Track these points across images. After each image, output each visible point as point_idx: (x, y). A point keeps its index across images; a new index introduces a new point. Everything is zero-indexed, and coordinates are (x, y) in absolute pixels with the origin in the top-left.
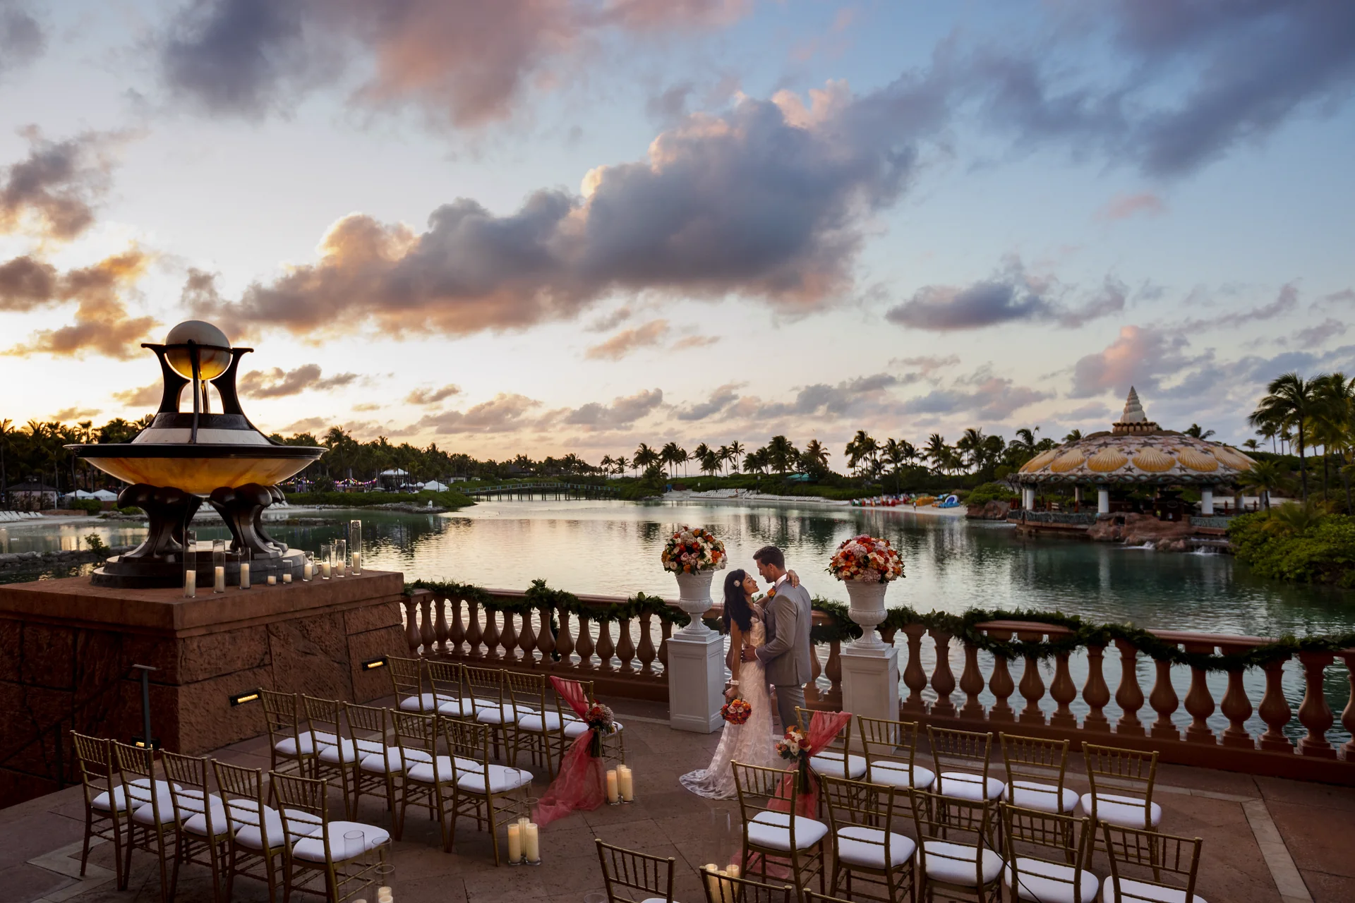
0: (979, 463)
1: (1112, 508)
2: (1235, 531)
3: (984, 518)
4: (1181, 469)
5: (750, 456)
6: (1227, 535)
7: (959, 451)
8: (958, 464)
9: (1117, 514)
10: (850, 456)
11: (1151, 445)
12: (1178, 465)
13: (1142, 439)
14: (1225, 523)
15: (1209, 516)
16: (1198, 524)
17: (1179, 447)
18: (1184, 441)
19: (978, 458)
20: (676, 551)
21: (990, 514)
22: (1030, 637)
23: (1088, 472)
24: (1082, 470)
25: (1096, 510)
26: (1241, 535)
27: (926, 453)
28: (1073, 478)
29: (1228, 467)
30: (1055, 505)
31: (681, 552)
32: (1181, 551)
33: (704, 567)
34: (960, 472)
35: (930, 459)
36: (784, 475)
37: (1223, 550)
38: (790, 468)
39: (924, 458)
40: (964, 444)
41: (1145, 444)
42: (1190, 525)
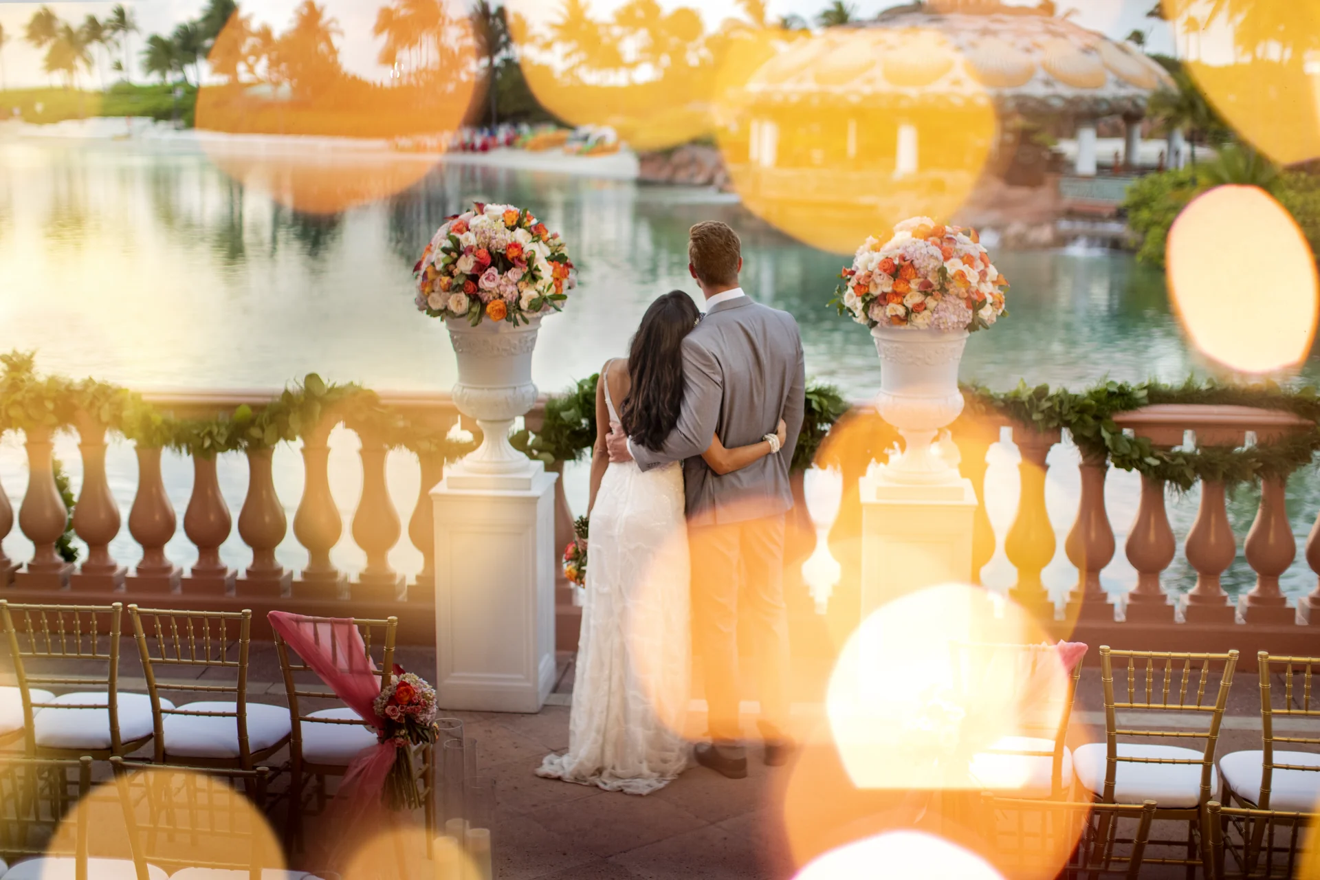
0: (656, 62)
1: (925, 161)
2: (1137, 206)
3: (670, 183)
4: (1047, 83)
5: (155, 40)
6: (1120, 215)
7: (617, 31)
8: (613, 60)
9: (934, 174)
10: (384, 39)
11: (994, 33)
12: (1041, 74)
13: (981, 22)
14: (1118, 192)
15: (1087, 178)
16: (1072, 195)
17: (1044, 39)
18: (1052, 27)
19: (653, 51)
20: (466, 265)
21: (682, 176)
22: (1221, 438)
23: (884, 87)
24: (870, 81)
25: (892, 166)
26: (1145, 215)
27: (549, 34)
28: (854, 99)
29: (1122, 81)
30: (817, 155)
31: (481, 267)
32: (1046, 246)
33: (540, 305)
34: (618, 79)
35: (559, 49)
36: (236, 87)
37: (1115, 244)
38: (251, 69)
39: (547, 46)
40: (626, 18)
41: (985, 32)
42: (1058, 195)
